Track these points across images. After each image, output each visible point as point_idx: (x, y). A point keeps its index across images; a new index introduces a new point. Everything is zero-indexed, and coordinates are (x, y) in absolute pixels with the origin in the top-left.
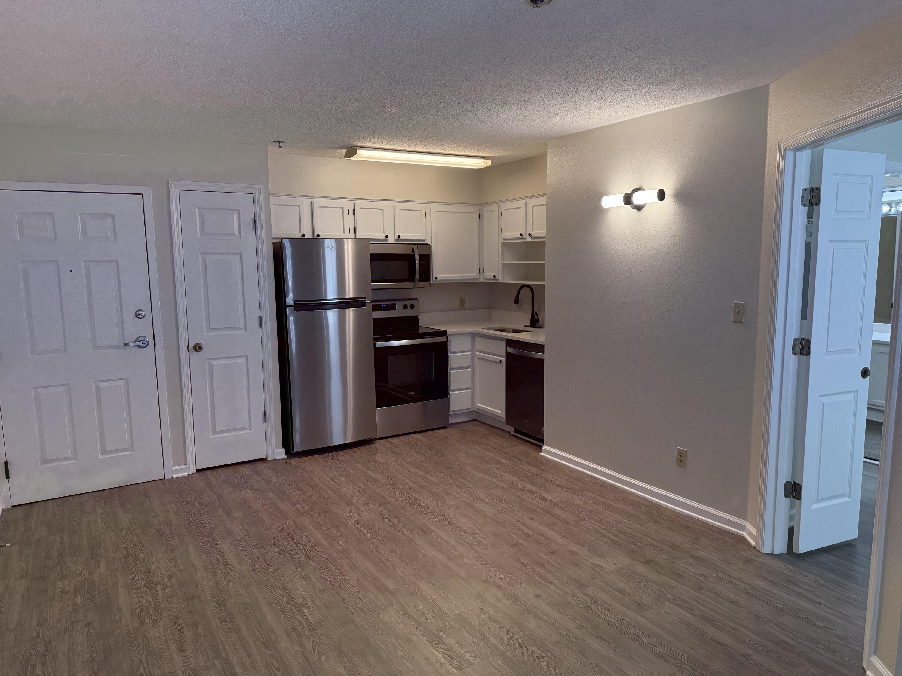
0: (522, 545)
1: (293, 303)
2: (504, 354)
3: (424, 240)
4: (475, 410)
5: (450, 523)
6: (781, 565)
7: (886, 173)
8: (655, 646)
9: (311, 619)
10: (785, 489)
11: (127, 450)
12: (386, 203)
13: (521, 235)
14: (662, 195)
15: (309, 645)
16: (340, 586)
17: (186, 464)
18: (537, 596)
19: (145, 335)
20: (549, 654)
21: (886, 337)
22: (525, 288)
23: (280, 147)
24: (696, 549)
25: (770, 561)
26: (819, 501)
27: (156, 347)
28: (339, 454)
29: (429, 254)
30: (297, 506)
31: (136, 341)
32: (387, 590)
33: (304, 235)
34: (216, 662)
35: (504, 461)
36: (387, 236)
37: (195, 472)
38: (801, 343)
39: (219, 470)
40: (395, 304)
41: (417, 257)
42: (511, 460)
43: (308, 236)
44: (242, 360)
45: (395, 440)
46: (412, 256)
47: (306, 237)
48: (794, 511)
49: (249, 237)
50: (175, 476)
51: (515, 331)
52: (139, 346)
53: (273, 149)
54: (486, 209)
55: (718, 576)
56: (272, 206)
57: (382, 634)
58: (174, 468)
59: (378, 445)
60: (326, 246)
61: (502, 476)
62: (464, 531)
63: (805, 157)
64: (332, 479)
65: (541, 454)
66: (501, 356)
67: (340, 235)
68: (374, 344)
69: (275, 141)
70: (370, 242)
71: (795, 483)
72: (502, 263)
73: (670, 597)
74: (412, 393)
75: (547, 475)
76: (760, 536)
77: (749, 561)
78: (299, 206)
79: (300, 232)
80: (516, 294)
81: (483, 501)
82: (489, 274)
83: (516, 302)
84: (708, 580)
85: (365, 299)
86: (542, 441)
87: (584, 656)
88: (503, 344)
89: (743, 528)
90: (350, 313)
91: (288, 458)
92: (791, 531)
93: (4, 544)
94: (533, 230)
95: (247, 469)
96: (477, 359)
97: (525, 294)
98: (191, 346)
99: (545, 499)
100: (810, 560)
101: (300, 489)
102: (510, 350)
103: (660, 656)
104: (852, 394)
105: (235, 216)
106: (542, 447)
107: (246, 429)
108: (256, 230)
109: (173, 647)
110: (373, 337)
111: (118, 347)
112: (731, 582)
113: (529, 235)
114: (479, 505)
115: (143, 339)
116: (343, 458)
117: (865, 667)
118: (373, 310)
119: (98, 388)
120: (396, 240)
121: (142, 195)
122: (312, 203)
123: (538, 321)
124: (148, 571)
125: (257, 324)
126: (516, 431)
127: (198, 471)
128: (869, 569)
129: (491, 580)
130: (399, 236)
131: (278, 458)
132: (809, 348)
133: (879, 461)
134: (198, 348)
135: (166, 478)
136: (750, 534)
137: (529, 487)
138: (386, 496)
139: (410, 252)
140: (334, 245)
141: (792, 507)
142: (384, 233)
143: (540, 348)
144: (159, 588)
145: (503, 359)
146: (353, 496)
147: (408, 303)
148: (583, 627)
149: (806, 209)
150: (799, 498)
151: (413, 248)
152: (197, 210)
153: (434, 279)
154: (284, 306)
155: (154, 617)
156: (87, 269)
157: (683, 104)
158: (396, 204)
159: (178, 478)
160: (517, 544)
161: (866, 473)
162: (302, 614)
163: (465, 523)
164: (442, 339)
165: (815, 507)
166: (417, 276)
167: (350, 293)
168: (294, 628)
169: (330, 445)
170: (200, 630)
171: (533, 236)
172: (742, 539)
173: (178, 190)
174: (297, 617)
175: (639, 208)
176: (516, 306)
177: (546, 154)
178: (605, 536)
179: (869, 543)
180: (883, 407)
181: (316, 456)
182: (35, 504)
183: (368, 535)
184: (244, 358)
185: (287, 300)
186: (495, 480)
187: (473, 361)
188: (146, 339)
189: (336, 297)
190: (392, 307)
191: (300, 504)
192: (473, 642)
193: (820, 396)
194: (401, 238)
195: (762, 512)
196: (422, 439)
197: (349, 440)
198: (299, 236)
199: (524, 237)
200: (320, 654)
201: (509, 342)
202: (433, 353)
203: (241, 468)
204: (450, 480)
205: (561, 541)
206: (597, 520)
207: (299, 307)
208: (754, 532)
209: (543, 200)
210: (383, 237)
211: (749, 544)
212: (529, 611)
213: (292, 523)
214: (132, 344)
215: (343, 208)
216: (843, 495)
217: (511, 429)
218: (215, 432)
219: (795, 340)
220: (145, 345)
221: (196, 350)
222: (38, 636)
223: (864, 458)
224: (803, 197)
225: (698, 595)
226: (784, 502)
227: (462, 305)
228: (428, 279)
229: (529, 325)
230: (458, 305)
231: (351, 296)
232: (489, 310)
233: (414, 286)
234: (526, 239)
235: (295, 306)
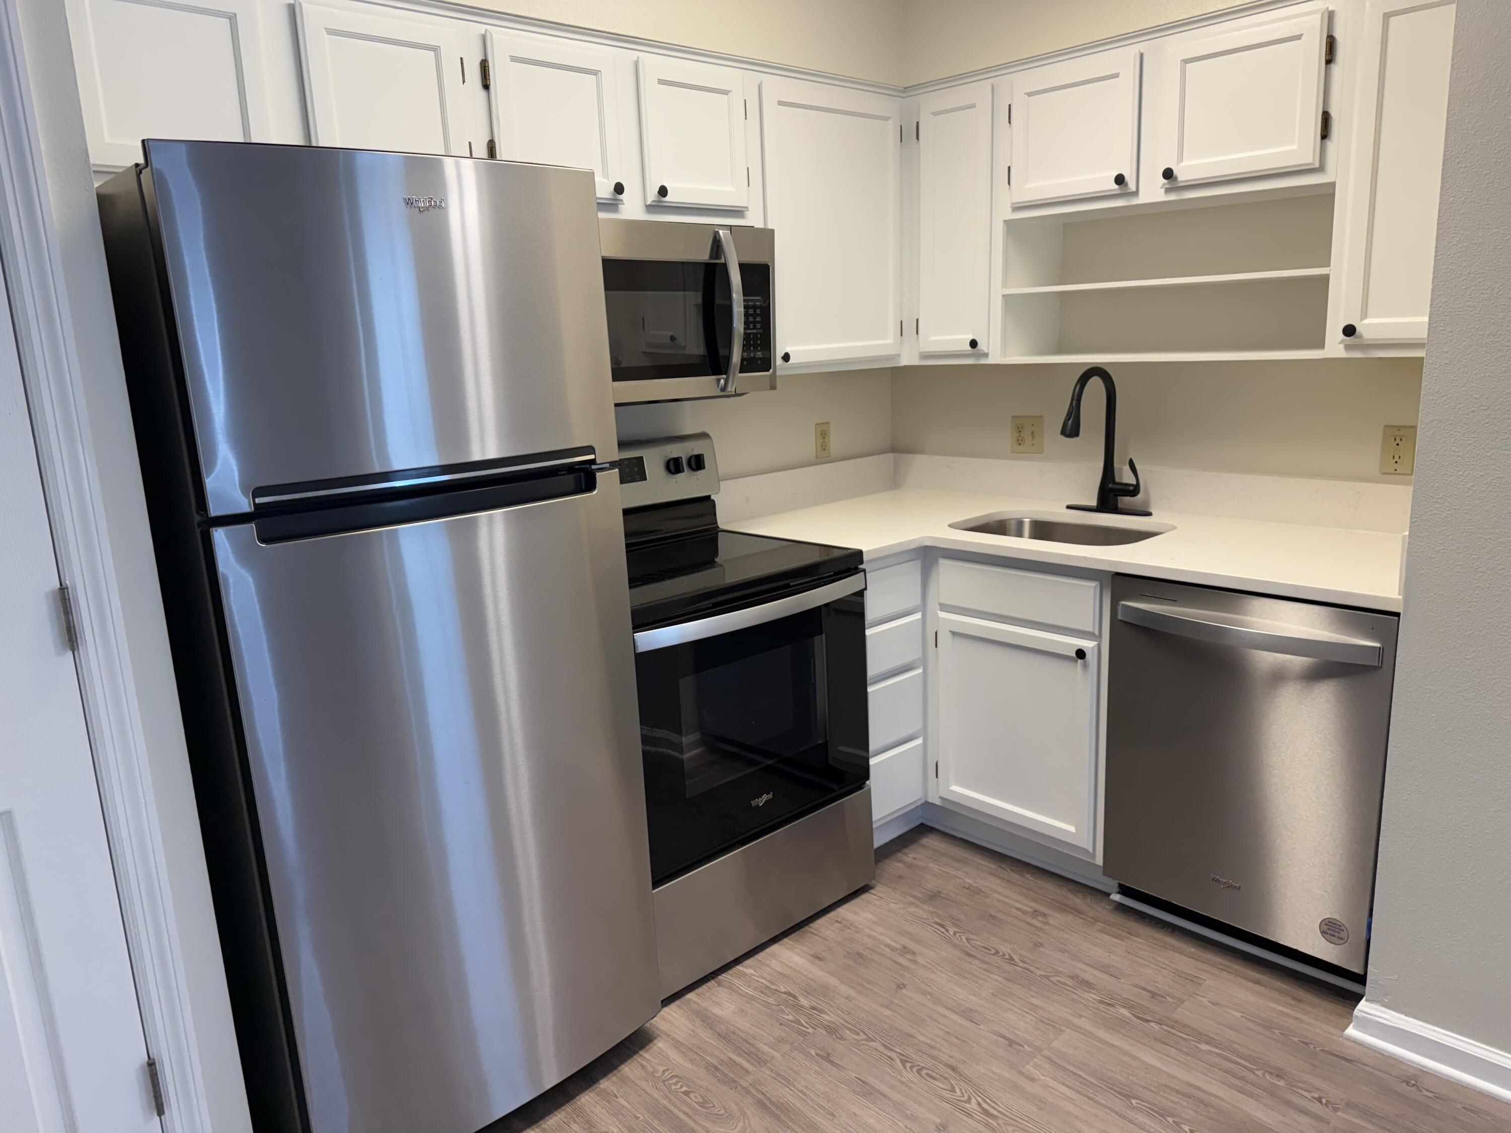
1: (244, 505)
2: (1099, 629)
3: (742, 212)
12: (606, 48)
13: (1117, 181)
22: (1093, 379)
29: (766, 266)
36: (619, 189)
40: (640, 460)
41: (732, 276)
66: (1085, 635)
72: (1007, 296)
85: (592, 457)
120: (652, 206)
130: (663, 191)
139: (703, 255)
142: (609, 174)
145: (1095, 645)
147: (684, 452)
153: (781, 361)
154: (197, 518)
158: (643, 56)
166: (736, 357)
171: (1186, 178)
185: (210, 483)
187: (928, 642)
194: (667, 199)
199: (1132, 187)
210: (607, 191)
215: (438, 49)
227: (824, 447)
228: (766, 364)
229: (1093, 503)
230: (808, 446)
231: (492, 453)
232: (891, 456)
233: (724, 389)
234: (1136, 193)
235: (258, 515)
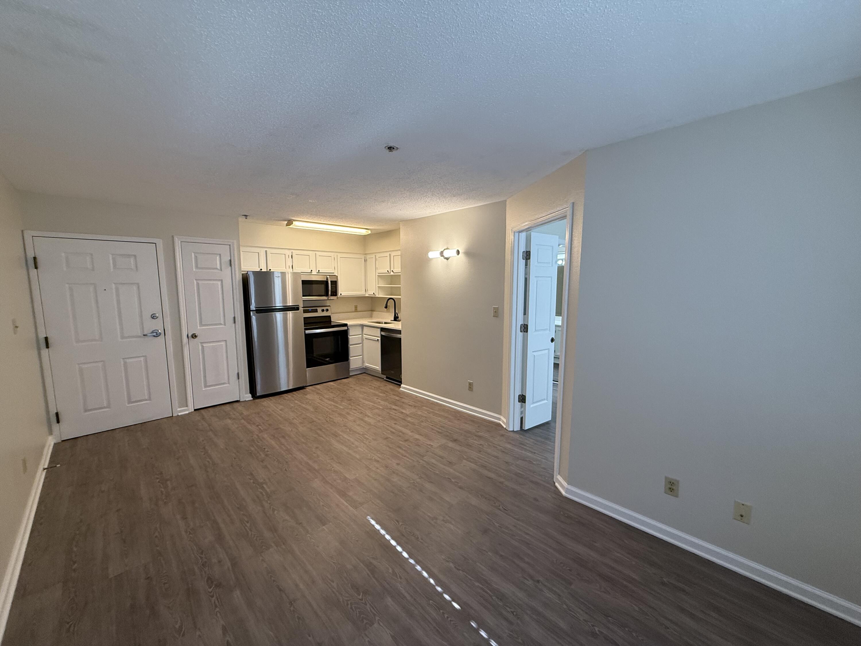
0: (390, 438)
1: (254, 309)
2: (380, 336)
3: (333, 273)
4: (364, 367)
5: (350, 430)
6: (517, 436)
7: (559, 245)
8: (458, 483)
9: (268, 490)
10: (519, 398)
11: (146, 400)
12: (311, 252)
13: (388, 271)
14: (458, 252)
15: (266, 505)
16: (286, 470)
17: (187, 406)
18: (398, 464)
19: (157, 329)
20: (405, 494)
21: (560, 323)
22: (391, 300)
23: (246, 218)
24: (478, 432)
25: (512, 434)
26: (533, 403)
27: (166, 337)
28: (285, 395)
29: (336, 281)
30: (260, 427)
31: (152, 332)
32: (315, 469)
33: (261, 270)
34: (207, 522)
35: (381, 394)
36: (312, 271)
37: (193, 410)
38: (524, 326)
39: (209, 409)
40: (317, 309)
41: (330, 283)
42: (385, 393)
43: (264, 270)
44: (223, 343)
45: (318, 387)
46: (327, 282)
47: (262, 271)
48: (523, 409)
49: (227, 271)
50: (179, 414)
51: (386, 323)
52: (154, 336)
53: (242, 219)
54: (368, 256)
55: (488, 444)
56: (241, 252)
57: (311, 494)
58: (179, 409)
59: (308, 389)
60: (275, 276)
61: (379, 402)
62: (359, 434)
63: (523, 235)
64: (281, 410)
65: (401, 389)
66: (378, 337)
67: (283, 270)
68: (305, 332)
69: (243, 215)
70: (302, 274)
71: (523, 395)
72: (378, 286)
73: (465, 457)
74: (327, 359)
75: (403, 400)
76: (508, 424)
77: (502, 435)
78: (258, 253)
79: (259, 267)
80: (386, 303)
81: (369, 416)
82: (370, 293)
83: (386, 307)
84: (483, 447)
85: (299, 306)
86: (401, 382)
87: (424, 493)
88: (379, 330)
89: (499, 419)
90: (290, 314)
91: (254, 399)
92: (522, 418)
93: (55, 465)
94: (394, 269)
95: (227, 408)
96: (365, 339)
97: (391, 303)
98: (190, 335)
99: (402, 413)
100: (530, 432)
101: (261, 417)
102: (383, 333)
103: (461, 488)
104: (547, 350)
105: (218, 258)
106: (400, 385)
107: (227, 384)
108: (231, 266)
109: (178, 517)
110: (304, 328)
111: (140, 337)
112: (494, 447)
113: (392, 271)
114: (366, 419)
115: (157, 331)
116: (286, 398)
117: (555, 481)
118: (304, 312)
119: (125, 363)
120: (317, 273)
121: (155, 243)
122: (266, 251)
123: (398, 317)
124: (161, 473)
125: (232, 321)
126: (387, 378)
127: (195, 410)
128: (555, 434)
129: (373, 458)
130: (319, 271)
131: (247, 400)
132: (527, 329)
133: (558, 382)
134: (194, 336)
135: (174, 415)
136: (503, 422)
137: (394, 407)
138: (313, 418)
139: (325, 280)
140: (280, 275)
141: (522, 407)
142: (310, 269)
143: (399, 332)
144: (169, 482)
145: (379, 339)
146: (293, 419)
147: (325, 308)
148: (422, 477)
149: (524, 261)
150: (525, 402)
151: (327, 278)
152: (193, 254)
153: (340, 295)
154: (249, 310)
155: (165, 501)
156: (117, 290)
157: (467, 207)
158: (317, 252)
159: (182, 415)
160: (387, 438)
161: (554, 388)
162: (263, 488)
163: (359, 429)
164: (345, 328)
165: (532, 406)
166: (330, 293)
167: (290, 303)
168: (258, 497)
169: (279, 391)
170: (197, 505)
171: (394, 272)
172: (499, 425)
173: (180, 242)
174: (259, 490)
175: (447, 259)
176: (386, 309)
177: (400, 228)
178: (433, 429)
179: (555, 422)
180: (559, 356)
181: (270, 398)
182: (79, 438)
183: (303, 440)
184: (224, 342)
185: (251, 307)
186: (375, 405)
187: (363, 340)
188: (159, 331)
189: (281, 305)
190: (316, 311)
191: (261, 426)
192: (364, 492)
193: (533, 352)
195: (508, 410)
196: (334, 384)
197: (291, 388)
198: (258, 270)
199: (389, 272)
200: (274, 510)
201: (382, 329)
202: (339, 337)
203: (223, 407)
204: (350, 407)
205: (410, 434)
206: (429, 421)
207: (258, 311)
208: (505, 421)
209: (399, 253)
210: (310, 271)
211: (503, 427)
212: (394, 472)
213: (256, 437)
214: (149, 335)
215: (285, 254)
216: (544, 399)
217: (384, 377)
218: (206, 386)
219: (521, 325)
220: (157, 335)
221: (193, 337)
222: (81, 521)
223: (553, 381)
224: (523, 255)
225: (479, 455)
226: (518, 405)
227: (356, 309)
228: (336, 295)
229: (393, 319)
230: (353, 309)
231: (290, 305)
232: (371, 312)
233: (328, 298)
234: (390, 273)
235: (256, 310)
